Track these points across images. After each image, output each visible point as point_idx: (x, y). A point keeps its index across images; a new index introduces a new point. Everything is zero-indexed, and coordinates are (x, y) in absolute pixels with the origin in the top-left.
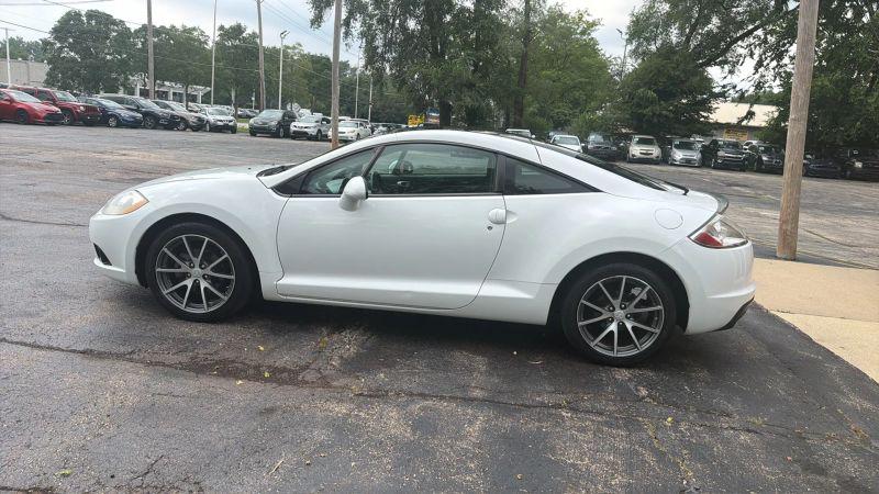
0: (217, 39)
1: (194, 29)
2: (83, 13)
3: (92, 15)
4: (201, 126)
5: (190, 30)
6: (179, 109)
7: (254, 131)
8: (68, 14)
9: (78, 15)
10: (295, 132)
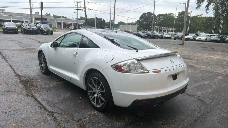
0: (178, 15)
1: (171, 14)
2: (146, 13)
3: (148, 13)
4: (162, 37)
5: (170, 14)
6: (157, 33)
7: (175, 39)
8: (143, 14)
9: (145, 14)
10: (186, 38)
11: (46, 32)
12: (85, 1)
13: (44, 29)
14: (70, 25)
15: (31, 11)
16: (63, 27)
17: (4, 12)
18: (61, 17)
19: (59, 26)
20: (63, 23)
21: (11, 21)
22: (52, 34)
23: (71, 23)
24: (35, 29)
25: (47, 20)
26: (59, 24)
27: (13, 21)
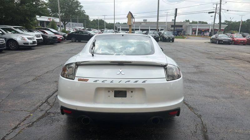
11: (167, 39)
12: (221, 1)
13: (165, 37)
14: (207, 31)
15: (158, 19)
16: (198, 34)
17: (146, 22)
18: (198, 23)
19: (194, 33)
20: (198, 29)
21: (140, 30)
22: (173, 41)
23: (208, 28)
24: (157, 37)
25: (182, 27)
26: (194, 31)
27: (141, 30)
